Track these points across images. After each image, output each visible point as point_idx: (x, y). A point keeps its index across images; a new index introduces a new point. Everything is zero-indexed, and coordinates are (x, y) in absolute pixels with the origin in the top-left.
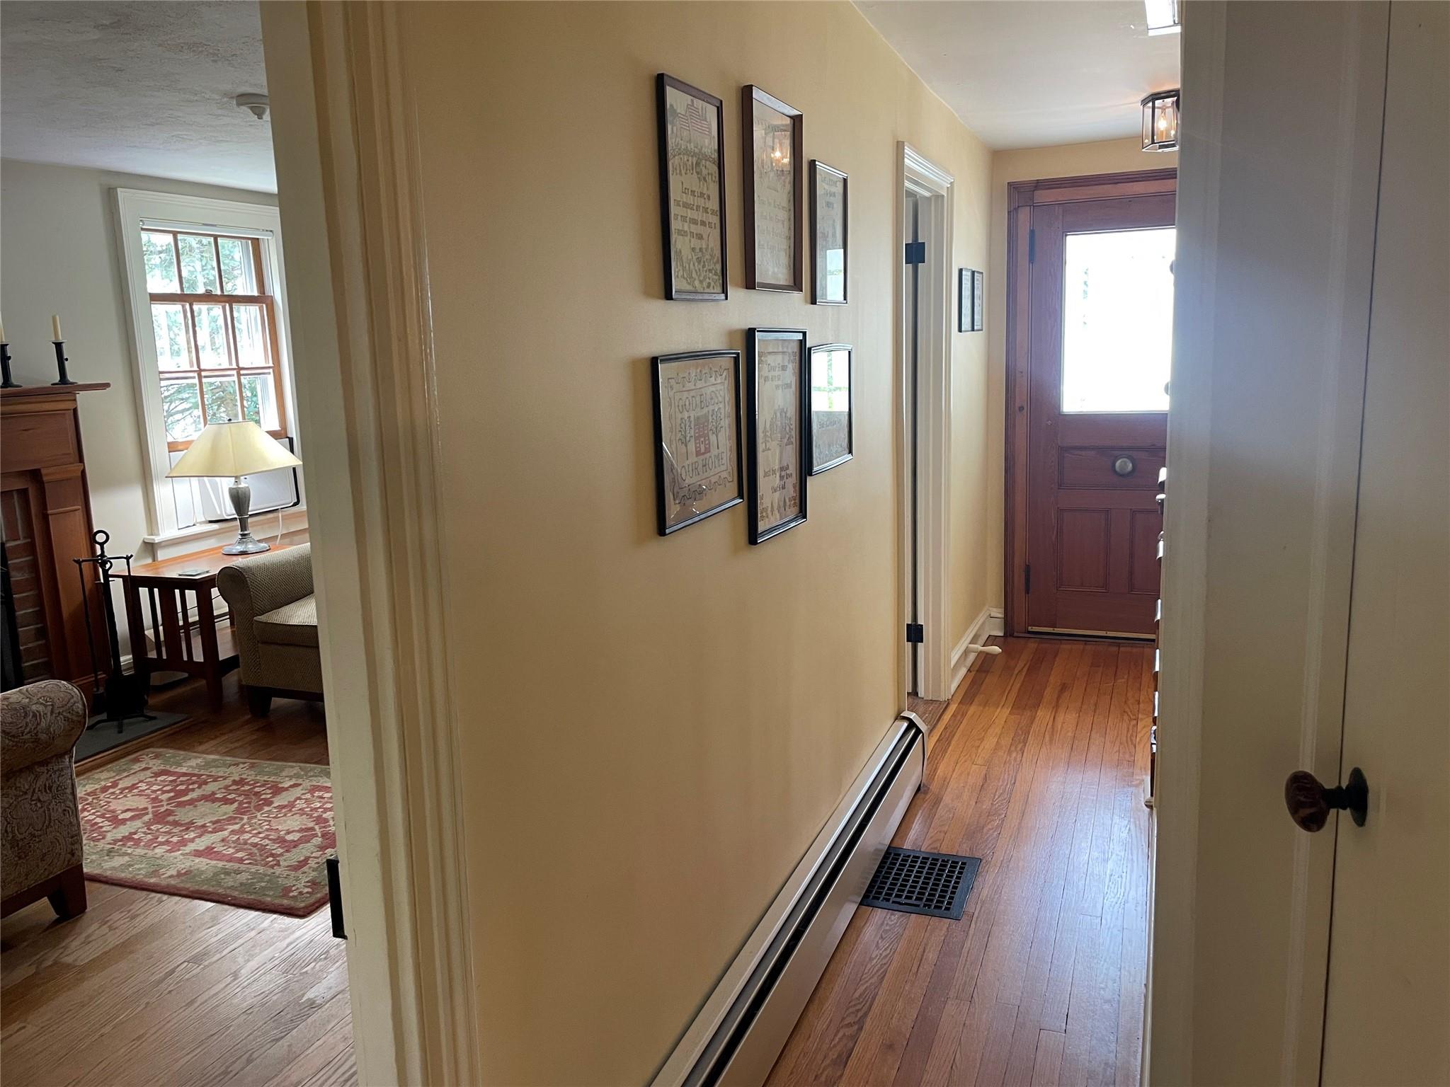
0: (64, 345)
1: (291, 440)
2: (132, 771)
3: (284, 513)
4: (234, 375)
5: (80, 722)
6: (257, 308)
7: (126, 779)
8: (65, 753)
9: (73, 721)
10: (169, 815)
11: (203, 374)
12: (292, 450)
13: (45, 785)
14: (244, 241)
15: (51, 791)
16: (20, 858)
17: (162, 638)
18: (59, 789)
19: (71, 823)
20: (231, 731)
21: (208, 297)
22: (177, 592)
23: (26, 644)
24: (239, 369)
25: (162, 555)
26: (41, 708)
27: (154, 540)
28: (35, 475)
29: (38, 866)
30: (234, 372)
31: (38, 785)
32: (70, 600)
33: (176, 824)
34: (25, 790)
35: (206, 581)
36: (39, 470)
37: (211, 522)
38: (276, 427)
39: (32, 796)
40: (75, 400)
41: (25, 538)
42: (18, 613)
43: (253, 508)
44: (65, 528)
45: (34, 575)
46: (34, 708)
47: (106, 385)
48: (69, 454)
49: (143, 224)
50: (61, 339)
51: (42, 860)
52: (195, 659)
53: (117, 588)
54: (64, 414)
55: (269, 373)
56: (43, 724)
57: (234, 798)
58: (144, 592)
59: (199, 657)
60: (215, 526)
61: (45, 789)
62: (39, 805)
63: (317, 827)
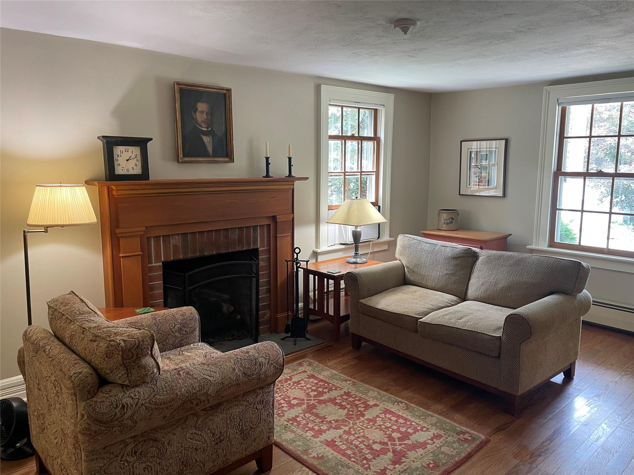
0: (292, 159)
1: (379, 207)
2: (299, 372)
3: (373, 243)
4: (359, 175)
5: (280, 369)
6: (372, 143)
7: (296, 376)
8: (271, 383)
9: (277, 368)
10: (314, 408)
11: (346, 174)
12: (379, 211)
13: (260, 400)
14: (370, 110)
15: (263, 404)
16: (244, 440)
17: (317, 298)
18: (267, 402)
19: (270, 421)
20: (343, 355)
21: (352, 138)
22: (326, 279)
23: (262, 295)
24: (361, 172)
25: (320, 258)
26: (263, 360)
27: (317, 251)
28: (274, 218)
29: (252, 445)
30: (359, 174)
31: (257, 400)
32: (282, 277)
33: (317, 415)
34: (250, 403)
35: (339, 277)
36: (276, 216)
37: (341, 244)
38: (374, 201)
39: (254, 406)
40: (294, 185)
41: (267, 247)
42: (260, 281)
43: (362, 239)
44: (283, 244)
45: (269, 264)
46: (260, 360)
47: (307, 178)
48: (289, 209)
49: (330, 102)
50: (291, 156)
51: (254, 441)
52: (330, 313)
53: (301, 273)
54: (289, 191)
55: (374, 174)
56: (263, 370)
57: (345, 405)
58: (311, 277)
59: (331, 312)
60: (343, 247)
61: (260, 402)
62: (256, 411)
63: (389, 443)
